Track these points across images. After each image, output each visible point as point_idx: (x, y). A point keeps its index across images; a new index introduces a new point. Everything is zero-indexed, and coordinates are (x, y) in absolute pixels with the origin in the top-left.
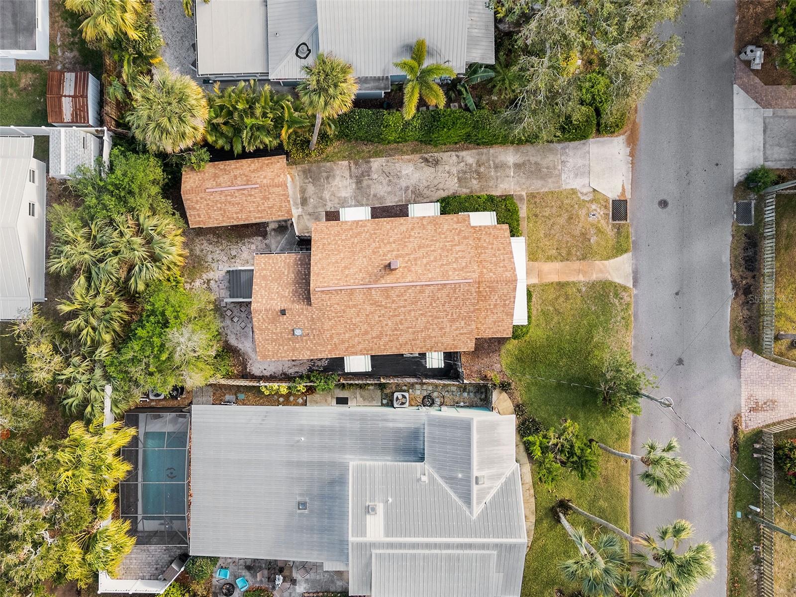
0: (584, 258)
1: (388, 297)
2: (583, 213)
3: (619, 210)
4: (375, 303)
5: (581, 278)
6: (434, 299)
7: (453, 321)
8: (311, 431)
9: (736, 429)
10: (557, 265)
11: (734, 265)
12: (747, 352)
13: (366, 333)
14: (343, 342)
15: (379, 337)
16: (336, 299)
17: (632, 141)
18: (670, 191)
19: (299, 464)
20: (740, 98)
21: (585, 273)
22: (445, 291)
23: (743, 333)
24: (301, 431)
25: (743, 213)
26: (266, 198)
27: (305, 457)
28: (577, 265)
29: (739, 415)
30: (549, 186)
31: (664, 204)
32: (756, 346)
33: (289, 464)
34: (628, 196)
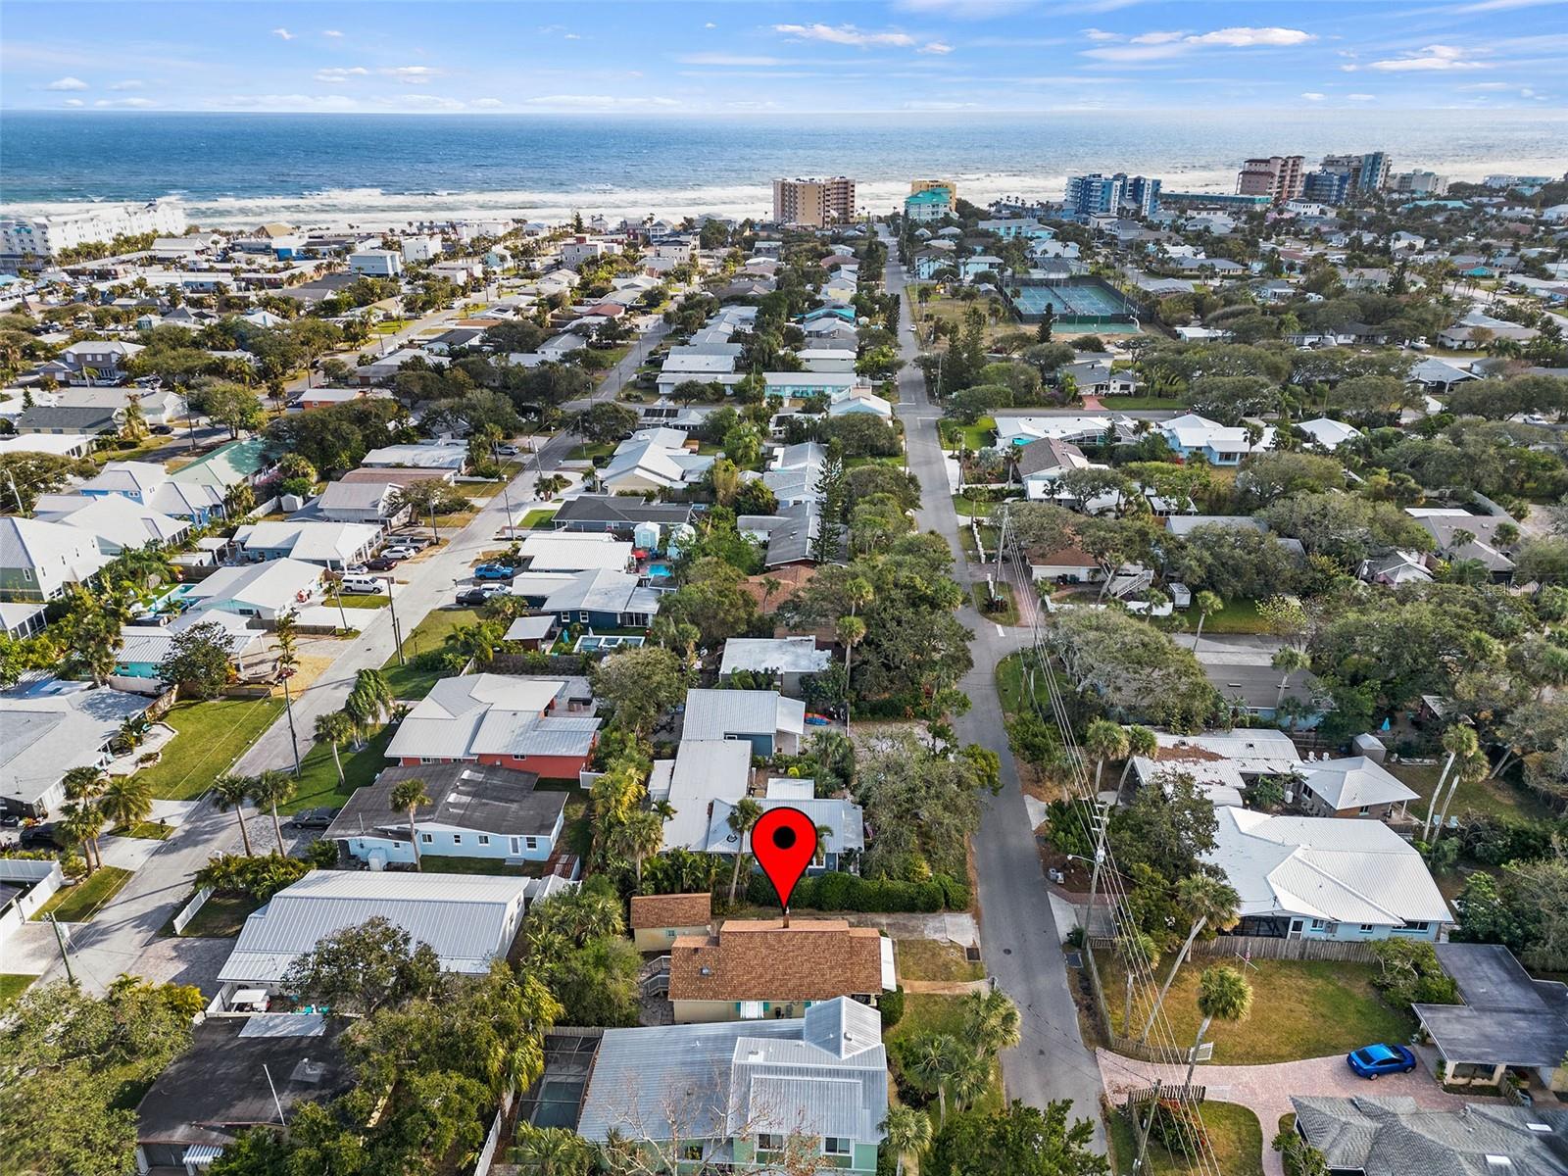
0: (948, 980)
1: (780, 941)
2: (943, 953)
3: (972, 953)
4: (770, 947)
5: (946, 992)
6: (816, 946)
7: (832, 968)
8: (707, 1039)
9: (1104, 1106)
10: (925, 983)
11: (1074, 990)
12: (1099, 1050)
13: (761, 976)
14: (741, 985)
15: (771, 981)
16: (739, 940)
17: (977, 916)
18: (1011, 943)
19: (693, 1063)
20: (1053, 899)
21: (949, 988)
22: (824, 939)
23: (1094, 1036)
24: (698, 1038)
25: (1073, 960)
26: (693, 907)
27: (698, 1057)
28: (942, 984)
29: (1104, 1095)
30: (915, 936)
31: (1008, 952)
32: (1106, 1045)
33: (684, 1064)
34: (979, 946)
